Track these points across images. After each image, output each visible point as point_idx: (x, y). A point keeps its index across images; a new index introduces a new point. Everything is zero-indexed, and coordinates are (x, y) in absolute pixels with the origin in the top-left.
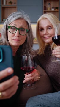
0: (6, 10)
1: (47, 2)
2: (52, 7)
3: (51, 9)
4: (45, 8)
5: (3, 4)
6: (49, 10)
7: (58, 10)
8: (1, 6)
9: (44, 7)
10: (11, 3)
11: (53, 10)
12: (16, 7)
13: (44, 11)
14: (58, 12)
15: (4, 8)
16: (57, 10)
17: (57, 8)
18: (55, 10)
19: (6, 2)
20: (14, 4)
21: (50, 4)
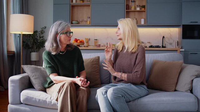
0: (76, 10)
2: (137, 6)
3: (135, 8)
4: (128, 7)
5: (72, 2)
6: (133, 9)
7: (145, 9)
8: (70, 4)
9: (127, 5)
11: (138, 9)
12: (89, 6)
13: (126, 10)
14: (145, 11)
15: (73, 7)
16: (143, 9)
17: (144, 7)
18: (140, 9)
20: (87, 1)
21: (134, 1)
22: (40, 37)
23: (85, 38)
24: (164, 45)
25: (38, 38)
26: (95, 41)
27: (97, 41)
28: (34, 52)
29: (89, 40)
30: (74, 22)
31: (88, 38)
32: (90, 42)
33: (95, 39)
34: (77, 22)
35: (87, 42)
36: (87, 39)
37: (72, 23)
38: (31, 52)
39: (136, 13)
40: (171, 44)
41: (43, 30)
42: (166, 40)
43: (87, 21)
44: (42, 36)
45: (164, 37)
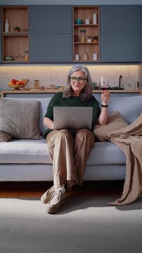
0: (9, 41)
1: (80, 29)
2: (88, 37)
3: (85, 41)
4: (76, 38)
5: (4, 31)
6: (83, 41)
7: (97, 41)
8: (2, 35)
9: (75, 36)
10: (18, 29)
11: (89, 41)
12: (27, 37)
13: (74, 43)
14: (97, 44)
15: (6, 38)
16: (95, 41)
17: (96, 38)
18: (92, 41)
19: (9, 28)
20: (24, 30)
21: (84, 31)
23: (23, 79)
24: (121, 87)
26: (36, 82)
27: (38, 82)
30: (7, 58)
32: (29, 84)
33: (36, 80)
34: (11, 58)
36: (25, 80)
37: (5, 60)
39: (87, 47)
40: (129, 85)
42: (124, 79)
43: (24, 57)
45: (121, 77)
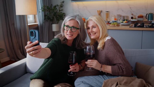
22: (60, 11)
23: (98, 11)
25: (58, 11)
26: (107, 12)
27: (108, 12)
28: (55, 24)
29: (101, 11)
31: (101, 10)
32: (102, 14)
33: (107, 11)
35: (99, 14)
36: (99, 11)
38: (52, 24)
41: (62, 4)
44: (61, 9)
